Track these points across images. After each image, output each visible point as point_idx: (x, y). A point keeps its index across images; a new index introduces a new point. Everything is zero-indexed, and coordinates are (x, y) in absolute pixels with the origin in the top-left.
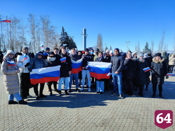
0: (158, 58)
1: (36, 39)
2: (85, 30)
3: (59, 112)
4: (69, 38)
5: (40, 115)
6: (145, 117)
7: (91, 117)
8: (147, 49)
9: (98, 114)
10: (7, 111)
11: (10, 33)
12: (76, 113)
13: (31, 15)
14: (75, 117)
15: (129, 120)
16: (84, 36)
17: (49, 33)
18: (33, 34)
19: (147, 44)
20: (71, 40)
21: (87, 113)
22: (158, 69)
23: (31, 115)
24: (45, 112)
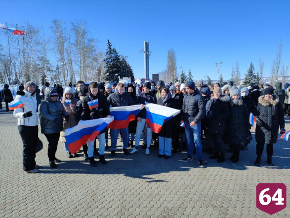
0: (269, 97)
1: (66, 61)
2: (147, 44)
3: (91, 195)
4: (119, 59)
5: (59, 200)
6: (239, 205)
7: (145, 204)
8: (251, 75)
9: (158, 197)
10: (5, 192)
11: (24, 52)
12: (119, 197)
13: (55, 22)
14: (118, 203)
15: (210, 210)
16: (145, 54)
17: (87, 51)
18: (61, 53)
19: (252, 66)
20: (124, 61)
21: (139, 197)
22: (267, 116)
23: (43, 201)
24: (68, 194)
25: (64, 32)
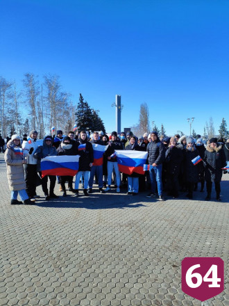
1: (37, 115)
2: (119, 98)
4: (91, 113)
13: (28, 76)
16: (116, 108)
19: (224, 121)
20: (95, 116)
25: (36, 86)
